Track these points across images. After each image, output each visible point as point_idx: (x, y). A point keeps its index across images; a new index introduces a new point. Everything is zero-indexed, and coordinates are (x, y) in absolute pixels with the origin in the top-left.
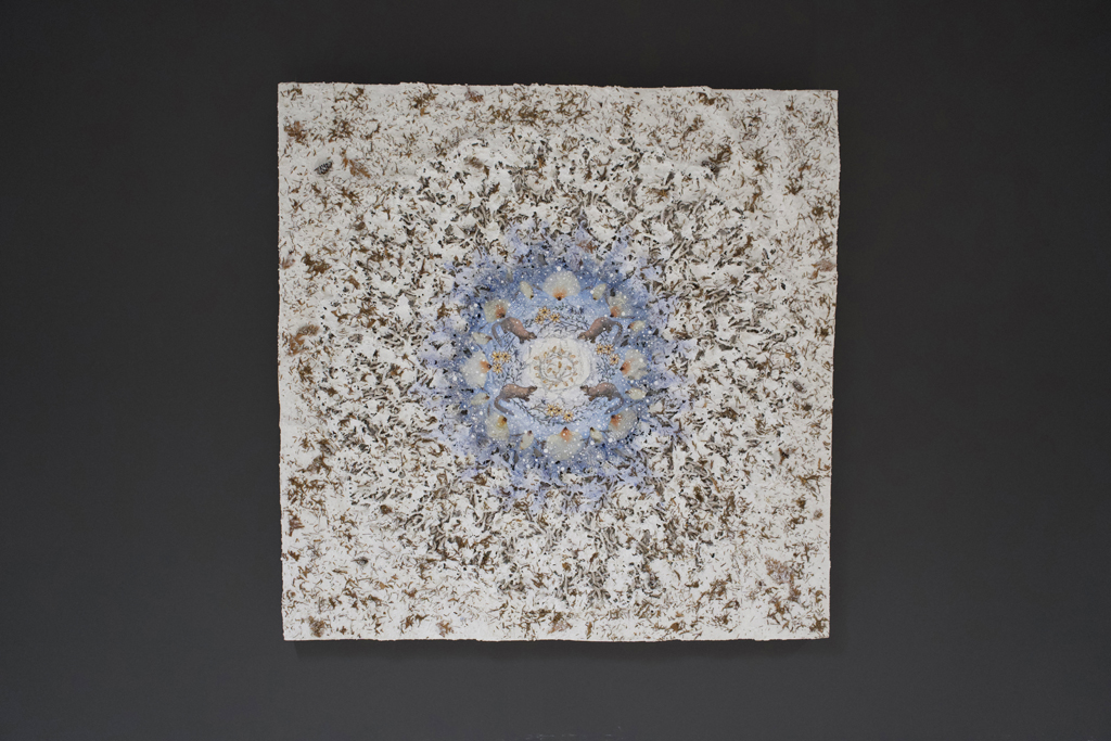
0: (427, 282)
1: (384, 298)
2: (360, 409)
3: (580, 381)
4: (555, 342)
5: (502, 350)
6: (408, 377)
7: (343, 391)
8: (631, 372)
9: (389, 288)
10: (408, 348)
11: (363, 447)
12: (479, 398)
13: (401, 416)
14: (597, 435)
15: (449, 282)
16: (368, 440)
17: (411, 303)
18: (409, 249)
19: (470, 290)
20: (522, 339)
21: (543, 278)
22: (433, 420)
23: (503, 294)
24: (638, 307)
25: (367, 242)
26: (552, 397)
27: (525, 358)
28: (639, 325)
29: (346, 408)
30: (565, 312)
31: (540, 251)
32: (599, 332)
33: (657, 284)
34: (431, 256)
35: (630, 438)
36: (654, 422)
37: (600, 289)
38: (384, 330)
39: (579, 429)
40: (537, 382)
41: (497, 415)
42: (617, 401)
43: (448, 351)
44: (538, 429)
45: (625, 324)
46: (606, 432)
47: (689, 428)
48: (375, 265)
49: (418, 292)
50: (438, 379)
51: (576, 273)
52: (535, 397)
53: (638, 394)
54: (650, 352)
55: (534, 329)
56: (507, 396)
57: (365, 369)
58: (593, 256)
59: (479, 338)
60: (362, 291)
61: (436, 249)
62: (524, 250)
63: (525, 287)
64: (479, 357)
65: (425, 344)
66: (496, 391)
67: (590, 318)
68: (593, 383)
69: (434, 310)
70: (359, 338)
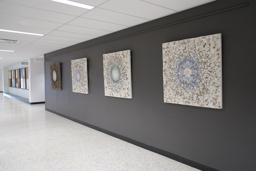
0: (175, 63)
1: (171, 65)
2: (170, 78)
3: (190, 74)
4: (187, 69)
5: (182, 71)
6: (174, 74)
7: (168, 76)
8: (195, 73)
9: (172, 64)
10: (173, 71)
11: (170, 82)
12: (180, 76)
13: (173, 78)
14: (192, 80)
15: (177, 63)
16: (170, 81)
17: (174, 66)
18: (173, 60)
19: (179, 64)
20: (184, 69)
21: (186, 62)
22: (176, 79)
23: (182, 64)
24: (196, 65)
25: (170, 59)
26: (187, 76)
27: (184, 71)
28: (196, 67)
29: (168, 77)
30: (188, 66)
31: (186, 59)
32: (192, 68)
33: (198, 62)
34: (175, 60)
35: (195, 81)
36: (198, 79)
37: (192, 63)
38: (171, 69)
39: (190, 80)
40: (186, 74)
41: (182, 78)
42: (194, 76)
43: (177, 71)
44: (186, 80)
45: (194, 67)
46: (193, 80)
47: (202, 80)
48: (170, 62)
49: (174, 65)
50: (176, 74)
51: (189, 61)
52: (185, 76)
53: (196, 75)
54: (197, 70)
55: (185, 68)
56: (183, 76)
57: (170, 73)
58: (191, 59)
59: (180, 69)
60: (169, 65)
61: (176, 60)
62: (184, 59)
63: (184, 63)
64: (180, 71)
65: (175, 70)
66: (182, 75)
67: (191, 66)
68: (191, 74)
69: (176, 66)
70: (169, 70)
